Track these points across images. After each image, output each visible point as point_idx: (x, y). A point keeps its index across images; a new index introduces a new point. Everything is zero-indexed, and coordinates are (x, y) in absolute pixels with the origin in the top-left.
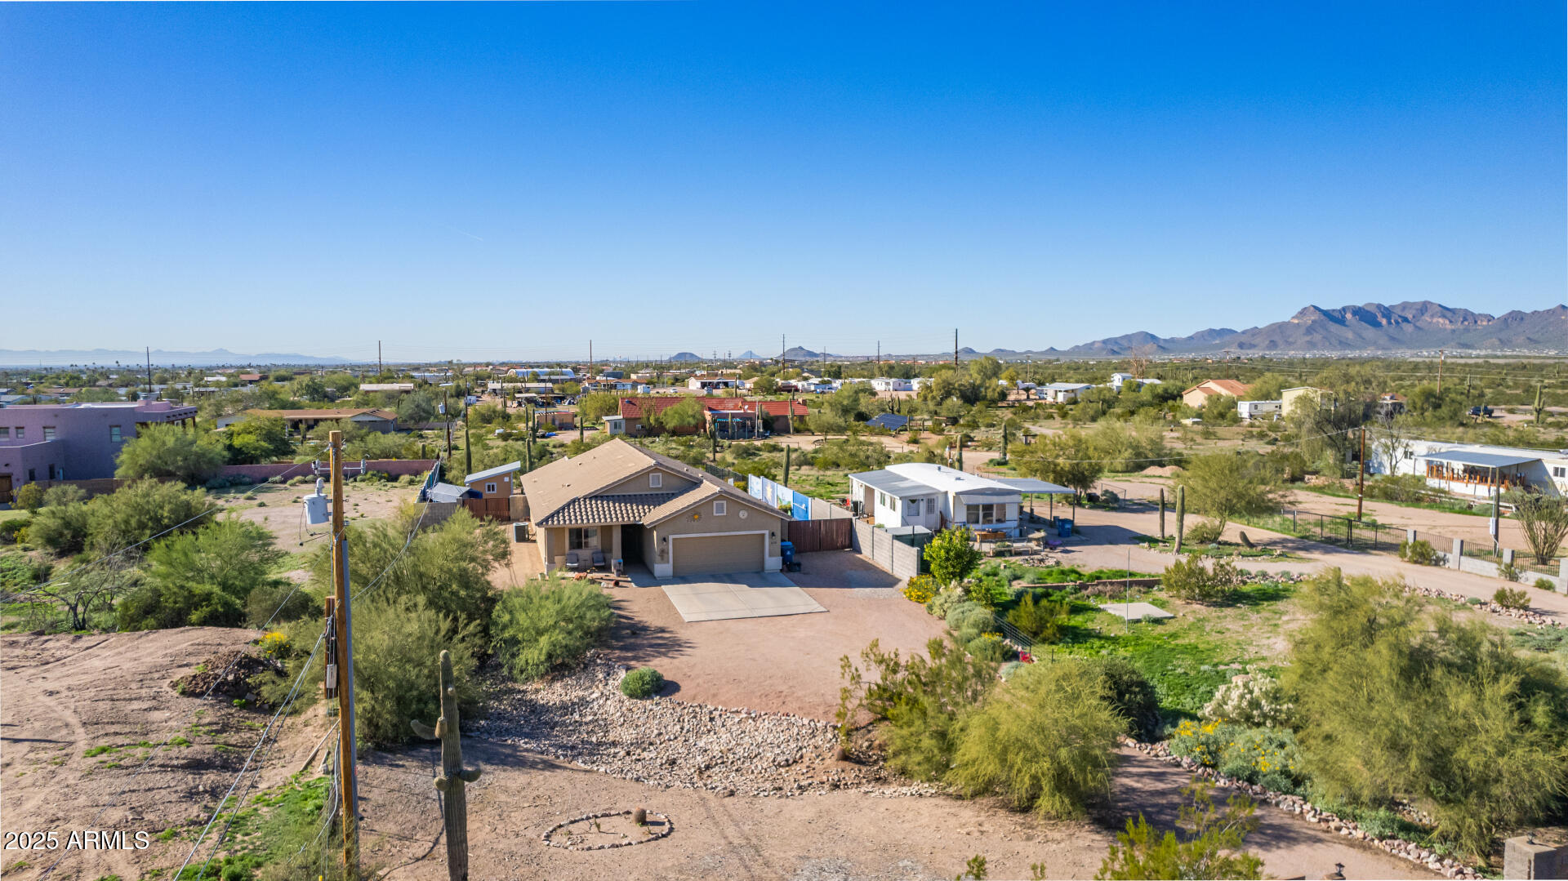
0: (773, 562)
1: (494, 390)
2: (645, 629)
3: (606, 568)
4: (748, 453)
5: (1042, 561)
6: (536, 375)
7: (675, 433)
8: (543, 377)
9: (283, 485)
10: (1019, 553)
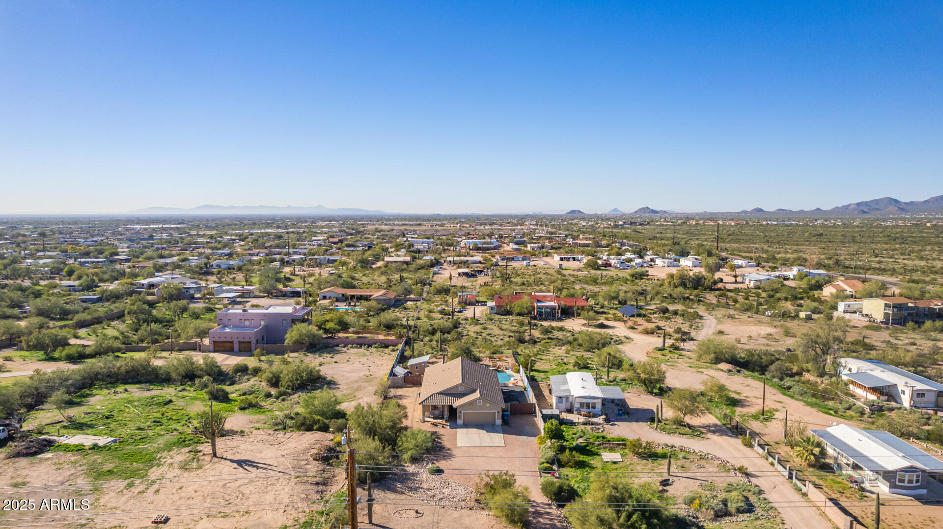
0: (499, 422)
1: (450, 261)
2: (444, 448)
3: (442, 418)
4: (547, 331)
5: (598, 429)
6: (476, 244)
7: (519, 314)
8: (479, 246)
9: (345, 349)
10: (592, 424)
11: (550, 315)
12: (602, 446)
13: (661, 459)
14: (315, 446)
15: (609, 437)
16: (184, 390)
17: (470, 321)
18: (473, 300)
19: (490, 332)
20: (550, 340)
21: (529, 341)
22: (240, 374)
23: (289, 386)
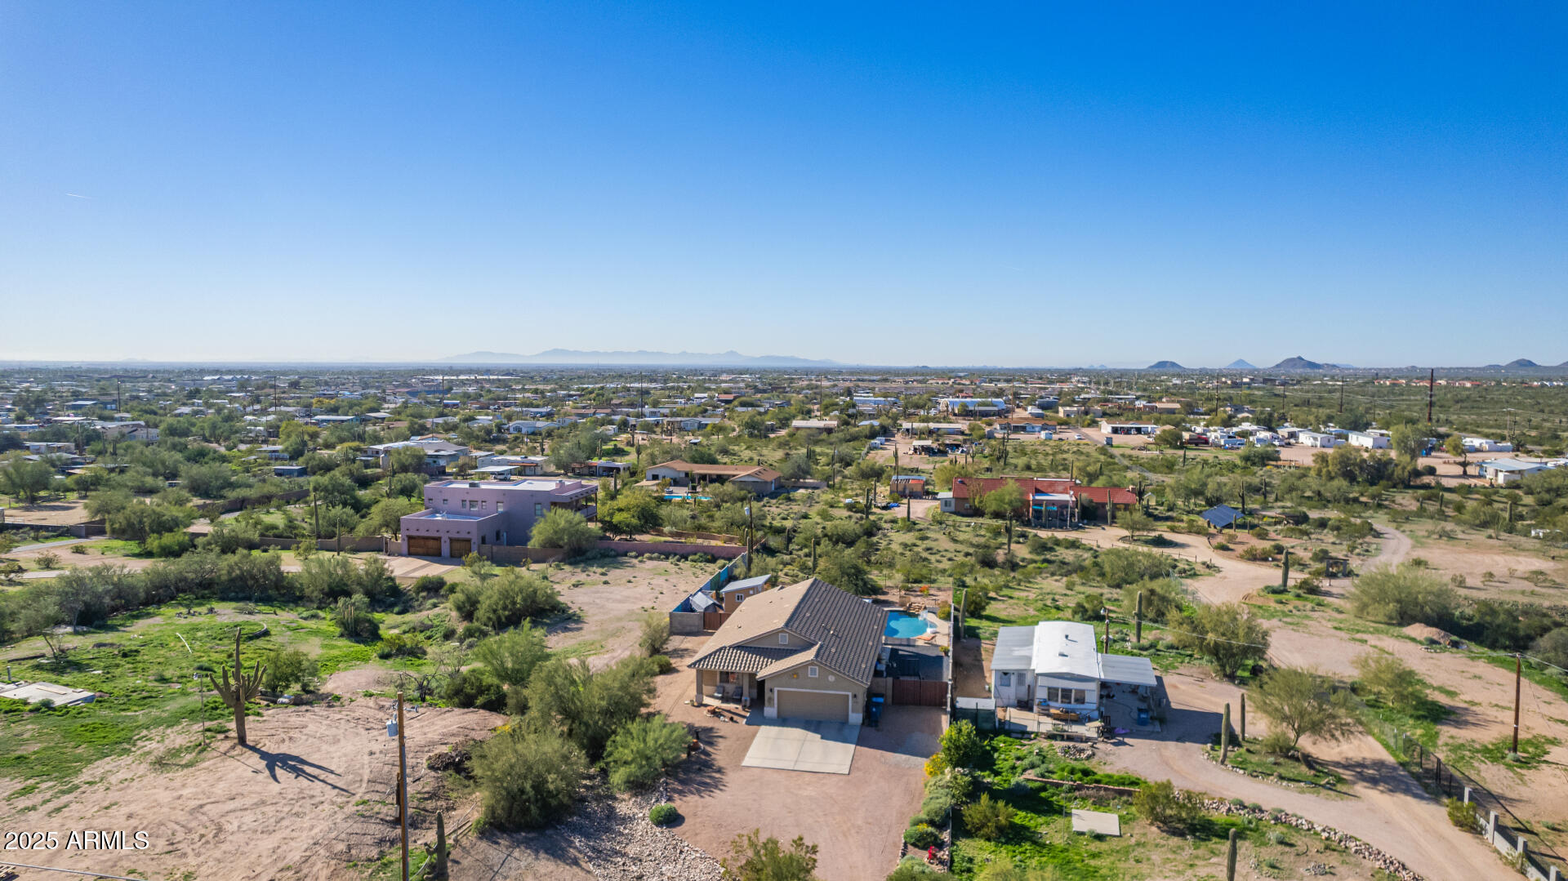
0: (856, 717)
1: (908, 430)
2: (710, 766)
3: (738, 701)
4: (1043, 547)
5: (1082, 751)
6: (964, 405)
7: (997, 515)
8: (971, 408)
9: (635, 561)
10: (1070, 738)
11: (1058, 517)
12: (1077, 793)
13: (1215, 840)
14: (451, 740)
15: (1102, 771)
17: (900, 524)
18: (918, 489)
19: (928, 544)
20: (1045, 565)
21: (1003, 566)
22: (424, 594)
23: (489, 619)
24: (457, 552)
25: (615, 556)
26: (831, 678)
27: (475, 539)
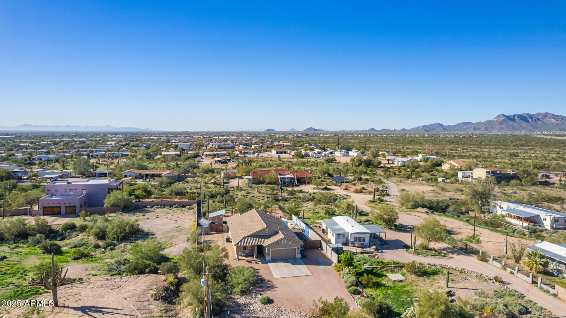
0: (298, 256)
1: (206, 154)
2: (264, 280)
3: (253, 256)
4: (292, 193)
5: (374, 256)
6: (219, 145)
7: (269, 183)
8: (222, 146)
9: (152, 209)
10: (368, 253)
11: (291, 183)
12: (383, 269)
13: (432, 276)
14: (152, 287)
15: (386, 261)
16: (17, 247)
17: (236, 188)
18: (233, 176)
19: (253, 195)
20: (296, 199)
21: (282, 200)
22: (69, 231)
23: (114, 238)
24: (71, 212)
25: (143, 208)
26: (290, 243)
27: (78, 205)
